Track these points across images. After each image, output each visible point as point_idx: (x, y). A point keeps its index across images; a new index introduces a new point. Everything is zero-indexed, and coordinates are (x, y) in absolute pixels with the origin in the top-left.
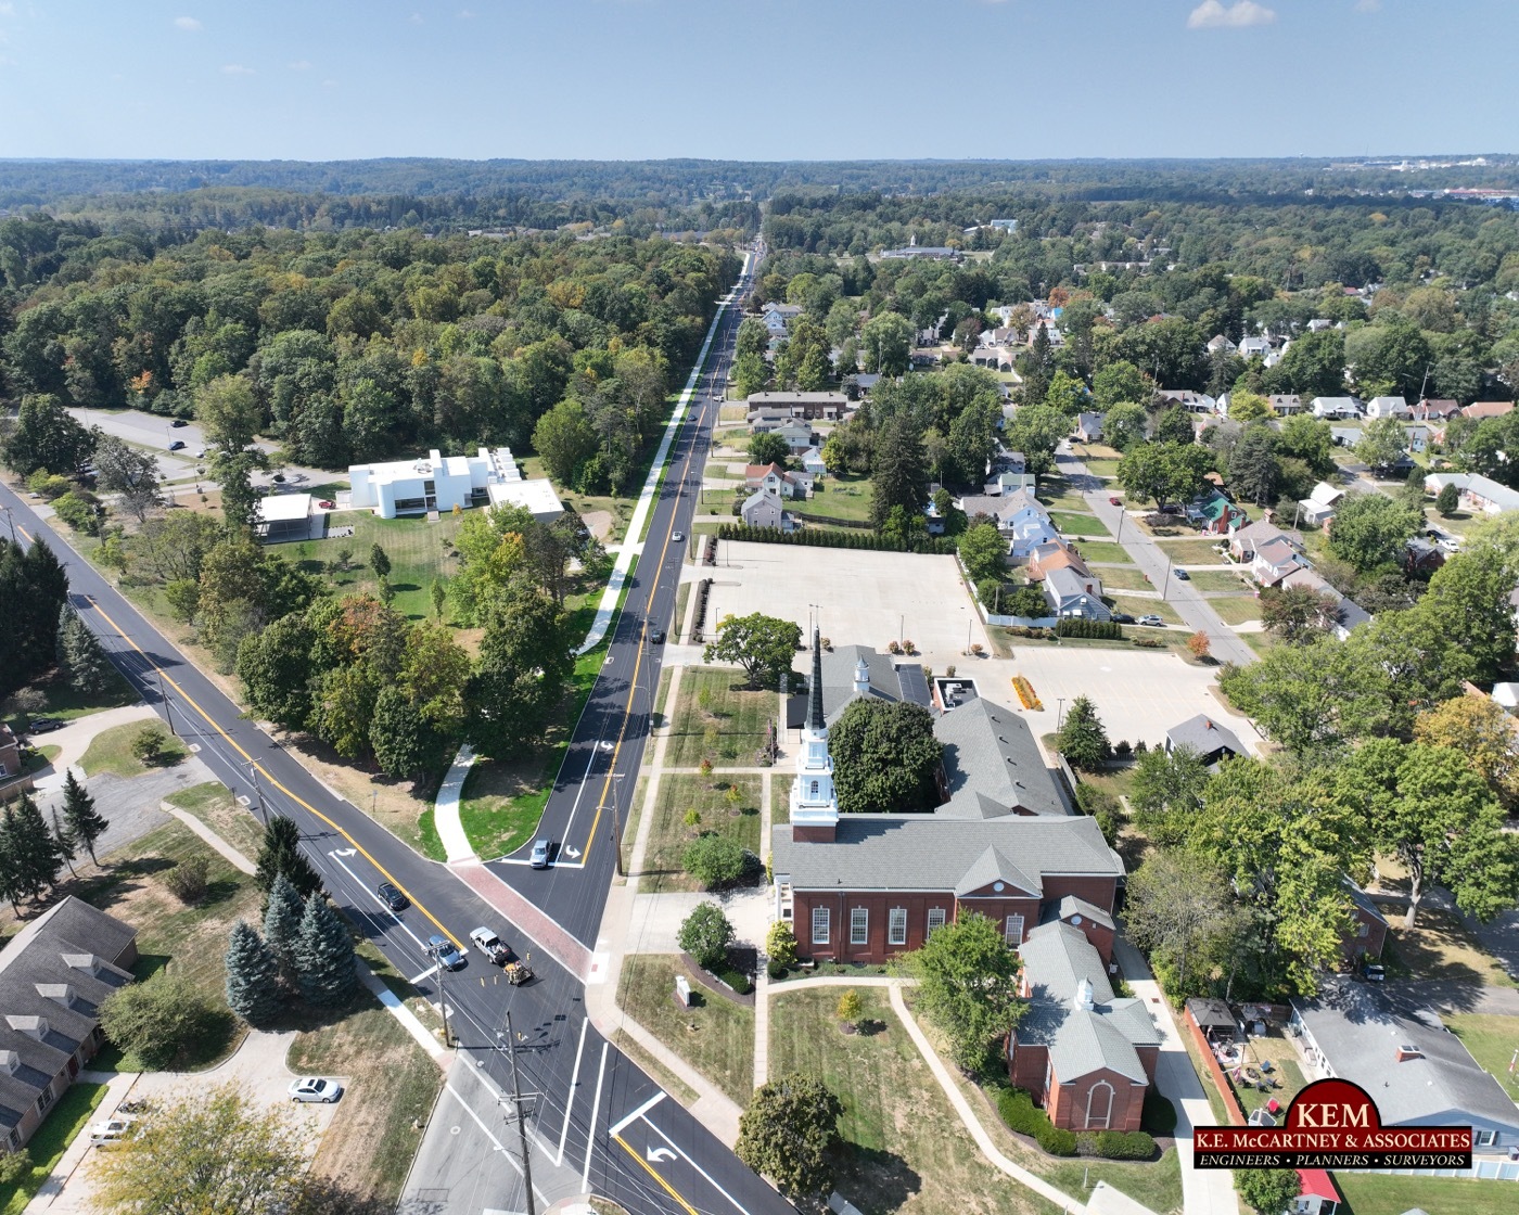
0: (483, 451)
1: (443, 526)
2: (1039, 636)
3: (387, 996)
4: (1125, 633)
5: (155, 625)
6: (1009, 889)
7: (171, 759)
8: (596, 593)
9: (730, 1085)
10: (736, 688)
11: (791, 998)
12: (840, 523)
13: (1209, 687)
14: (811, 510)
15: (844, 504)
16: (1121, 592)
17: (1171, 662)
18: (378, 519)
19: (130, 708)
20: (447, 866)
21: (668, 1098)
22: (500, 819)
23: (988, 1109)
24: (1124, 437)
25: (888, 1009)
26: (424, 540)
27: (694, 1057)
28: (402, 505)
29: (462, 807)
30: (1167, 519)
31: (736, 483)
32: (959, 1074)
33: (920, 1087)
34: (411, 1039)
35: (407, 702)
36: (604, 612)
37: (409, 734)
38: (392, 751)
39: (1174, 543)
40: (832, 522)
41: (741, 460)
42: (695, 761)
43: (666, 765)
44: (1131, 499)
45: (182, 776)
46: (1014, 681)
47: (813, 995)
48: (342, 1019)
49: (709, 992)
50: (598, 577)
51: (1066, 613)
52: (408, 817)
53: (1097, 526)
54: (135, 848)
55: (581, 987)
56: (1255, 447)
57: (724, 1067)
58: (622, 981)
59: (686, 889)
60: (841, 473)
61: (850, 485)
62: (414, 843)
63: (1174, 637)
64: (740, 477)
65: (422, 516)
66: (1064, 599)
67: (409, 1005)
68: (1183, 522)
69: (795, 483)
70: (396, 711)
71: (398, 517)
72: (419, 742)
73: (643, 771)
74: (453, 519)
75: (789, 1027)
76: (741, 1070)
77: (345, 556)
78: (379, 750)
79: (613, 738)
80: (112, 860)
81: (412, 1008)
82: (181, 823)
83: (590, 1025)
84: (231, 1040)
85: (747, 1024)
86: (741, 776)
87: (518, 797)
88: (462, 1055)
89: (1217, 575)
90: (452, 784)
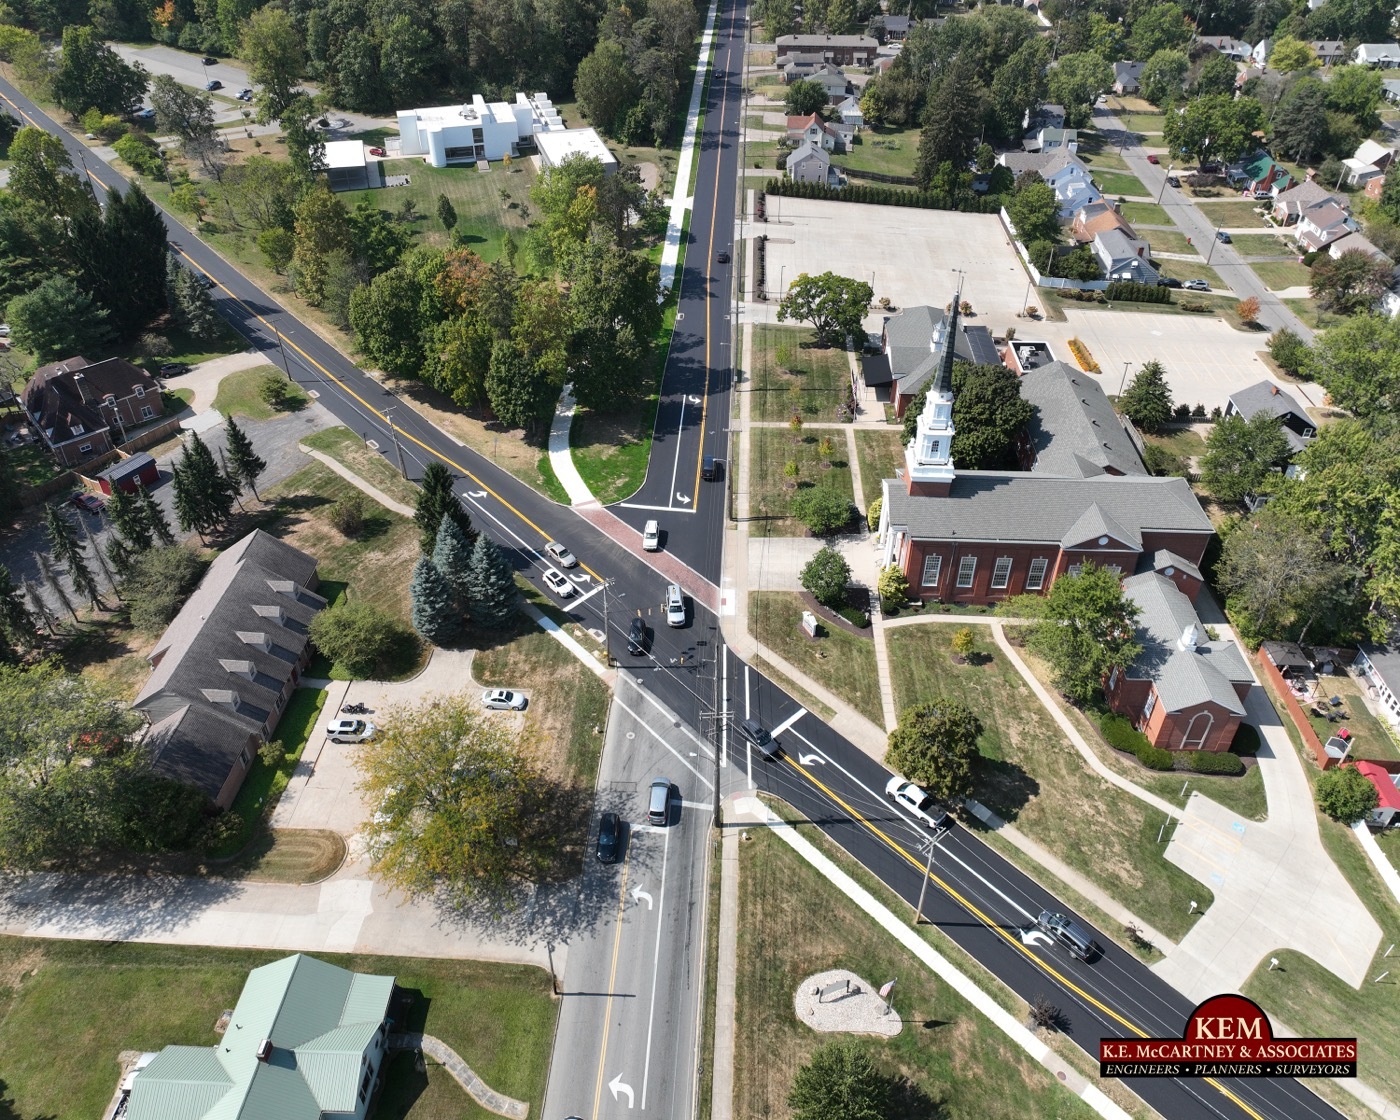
0: (521, 97)
1: (495, 176)
2: (1090, 299)
3: (545, 621)
4: (1173, 298)
5: (244, 273)
6: (1113, 543)
7: (296, 404)
8: (656, 248)
9: (861, 705)
10: (805, 346)
11: (904, 632)
12: (883, 179)
13: (1259, 353)
14: (853, 165)
15: (883, 158)
16: (1165, 255)
17: (1219, 327)
18: (429, 167)
19: (244, 354)
20: (572, 508)
21: (809, 715)
22: (611, 467)
23: (1091, 730)
24: (1163, 90)
25: (993, 644)
26: (480, 191)
27: (826, 679)
28: (451, 153)
29: (574, 455)
30: (1207, 180)
31: (776, 136)
32: (1061, 699)
33: (1029, 710)
34: (575, 660)
35: (521, 355)
36: (667, 268)
37: (524, 386)
38: (508, 401)
39: (1215, 204)
40: (875, 177)
41: (776, 110)
42: (780, 416)
43: (753, 419)
44: (1175, 157)
45: (310, 421)
46: (1070, 343)
47: (923, 629)
48: (511, 640)
49: (830, 625)
50: (654, 232)
51: (1115, 276)
52: (527, 463)
53: (1136, 186)
54: (287, 486)
55: (714, 618)
56: (1307, 101)
57: (855, 689)
58: (751, 614)
59: (794, 534)
60: (878, 125)
61: (888, 138)
62: (538, 487)
63: (1219, 302)
64: (778, 128)
65: (472, 165)
66: (1115, 261)
67: (567, 630)
68: (1224, 182)
69: (834, 134)
70: (511, 364)
71: (449, 166)
72: (535, 393)
73: (733, 425)
74: (504, 168)
75: (906, 656)
76: (870, 692)
77: (409, 205)
78: (495, 400)
79: (699, 393)
80: (271, 497)
81: (571, 633)
82: (322, 464)
83: (729, 651)
84: (420, 655)
85: (869, 653)
86: (826, 431)
87: (624, 446)
88: (622, 673)
89: (1260, 238)
90: (559, 433)
